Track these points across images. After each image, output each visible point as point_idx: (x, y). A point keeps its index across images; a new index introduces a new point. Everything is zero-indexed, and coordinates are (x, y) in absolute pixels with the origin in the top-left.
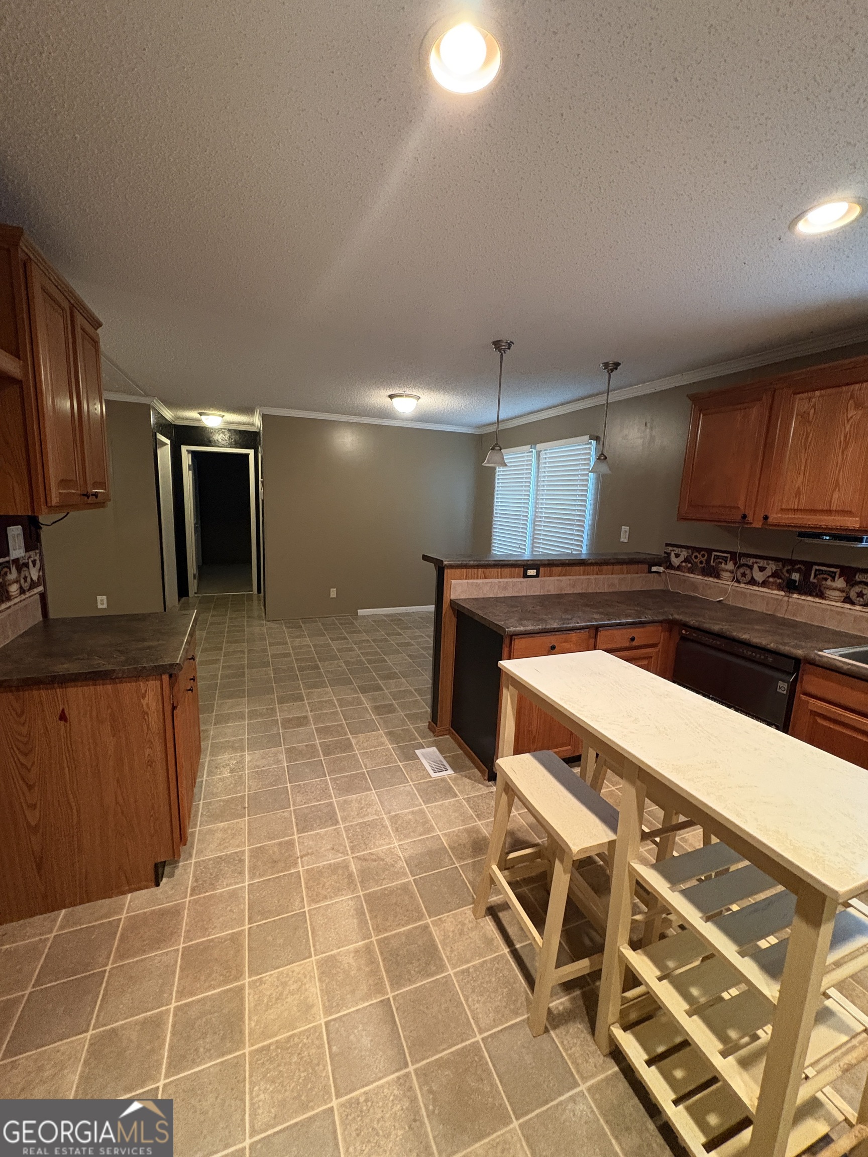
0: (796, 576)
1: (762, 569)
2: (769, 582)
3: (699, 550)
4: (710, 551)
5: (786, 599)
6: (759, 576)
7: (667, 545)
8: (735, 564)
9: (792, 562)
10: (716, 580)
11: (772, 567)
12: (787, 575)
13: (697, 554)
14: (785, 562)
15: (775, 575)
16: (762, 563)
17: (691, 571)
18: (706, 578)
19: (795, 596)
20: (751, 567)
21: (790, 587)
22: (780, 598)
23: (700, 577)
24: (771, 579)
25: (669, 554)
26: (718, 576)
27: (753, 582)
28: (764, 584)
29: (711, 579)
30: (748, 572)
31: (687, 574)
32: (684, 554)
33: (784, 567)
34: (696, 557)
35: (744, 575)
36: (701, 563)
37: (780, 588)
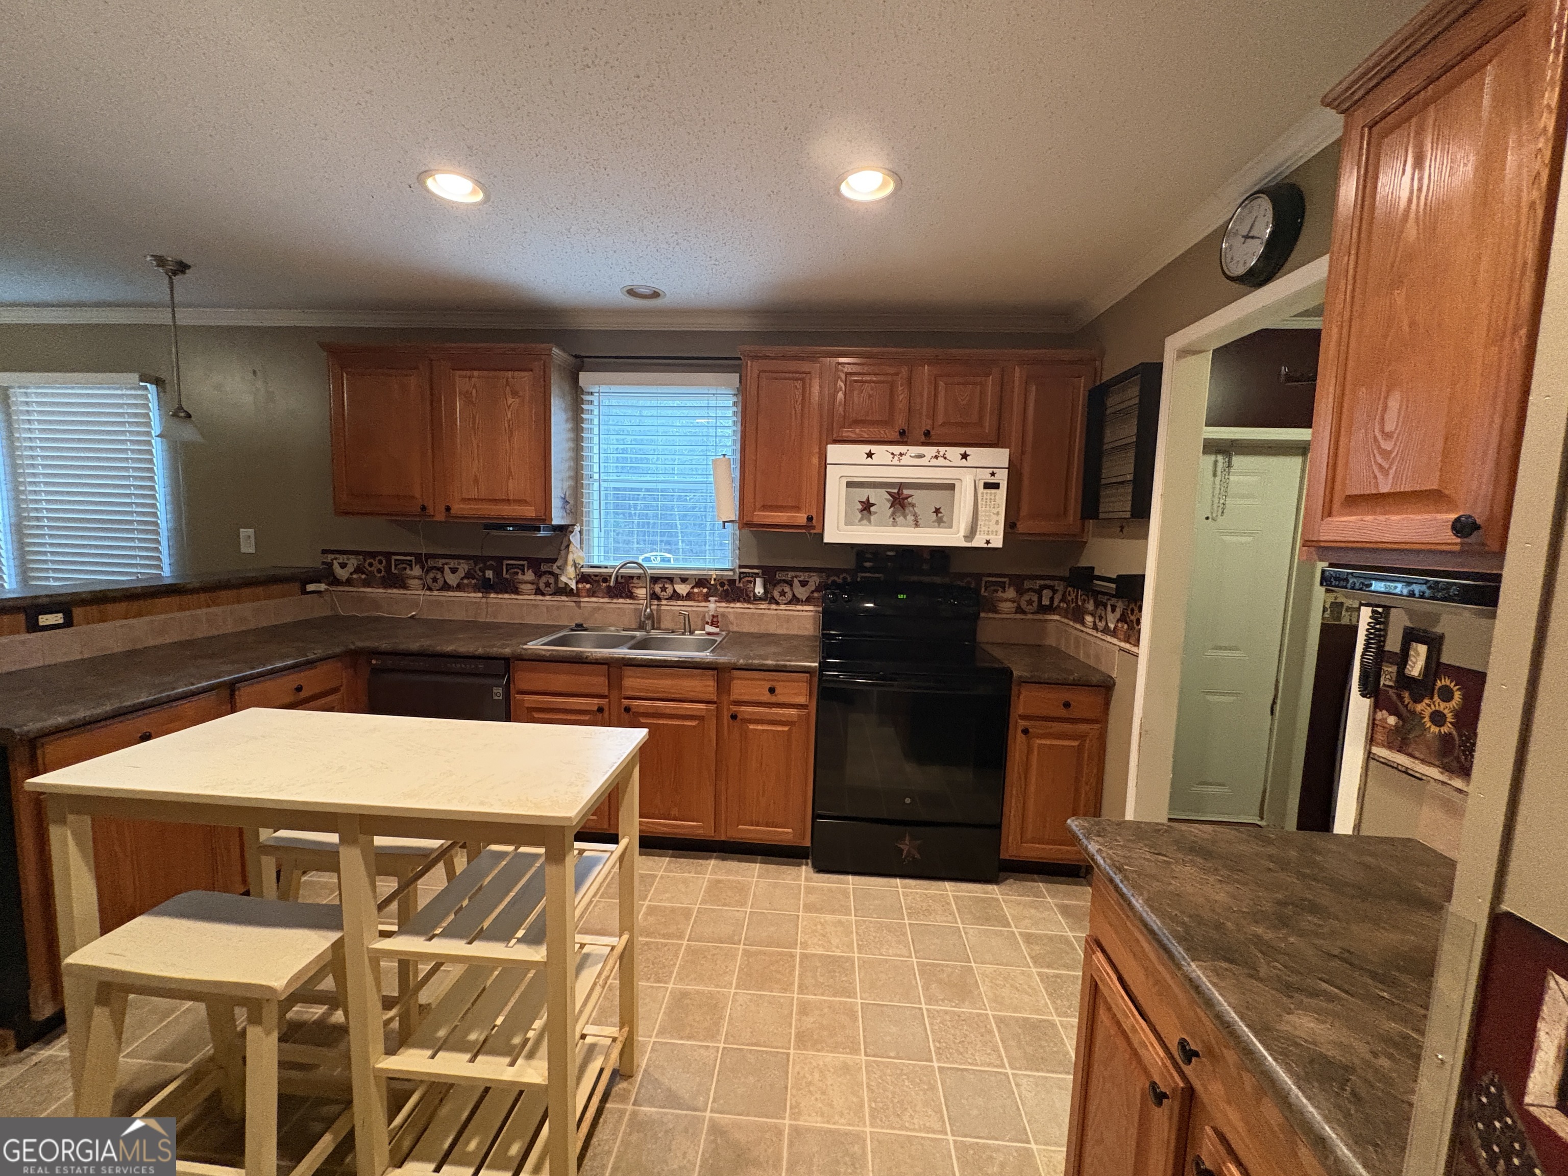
0: (489, 574)
1: (454, 571)
2: (464, 585)
3: (373, 555)
4: (388, 555)
5: (484, 600)
6: (452, 580)
7: (324, 552)
8: (423, 568)
9: (484, 559)
10: (402, 591)
11: (463, 567)
12: (481, 574)
13: (372, 561)
14: (475, 559)
15: (468, 575)
16: (453, 563)
18: (389, 591)
19: (492, 595)
20: (441, 570)
21: (486, 587)
22: (478, 600)
24: (465, 581)
25: (330, 565)
26: (404, 587)
27: (446, 587)
28: (459, 587)
29: (395, 591)
30: (439, 576)
31: (362, 589)
32: (353, 562)
33: (476, 565)
34: (371, 565)
35: (435, 580)
36: (379, 571)
37: (476, 589)
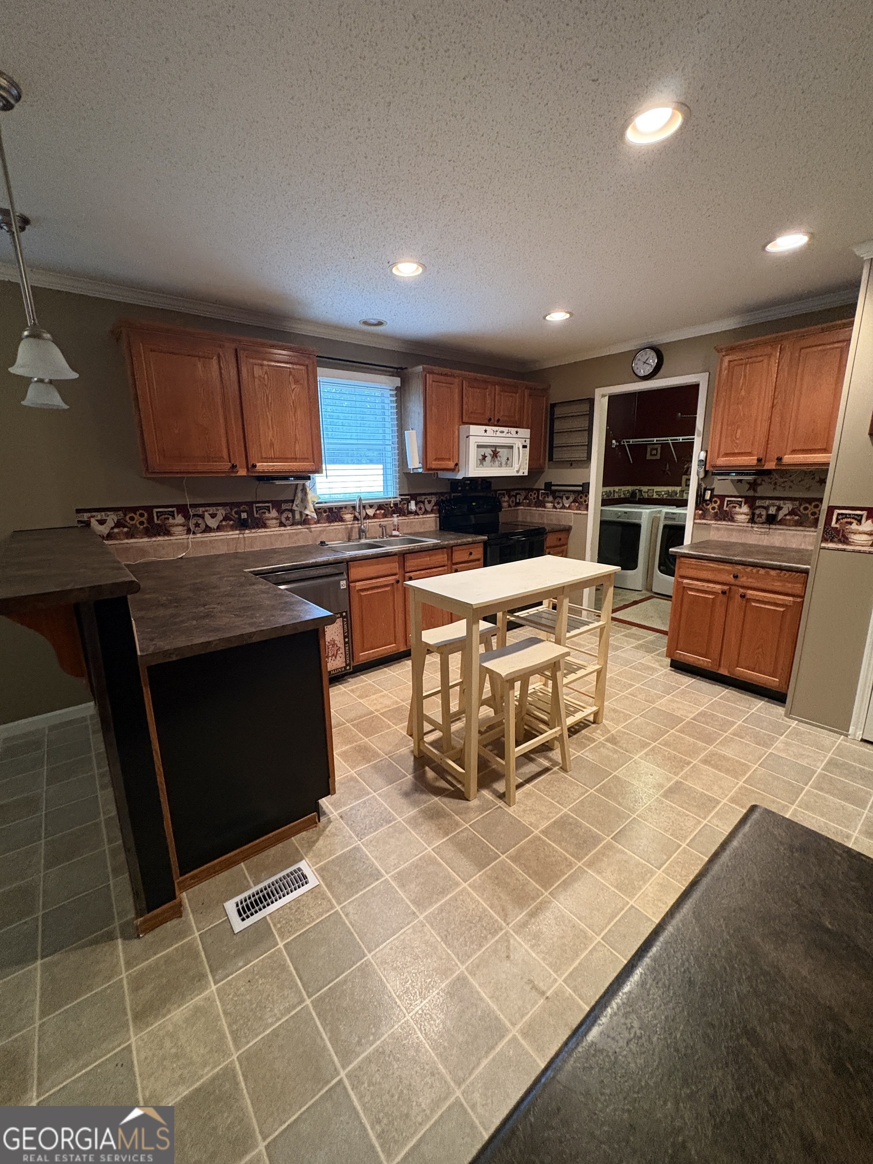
0: (244, 515)
1: (213, 516)
2: (223, 526)
3: (134, 510)
4: (149, 509)
5: (241, 536)
6: (212, 523)
7: (78, 511)
9: (238, 505)
10: (166, 538)
11: (221, 512)
12: (237, 516)
13: (132, 515)
14: (232, 505)
15: (226, 518)
16: (212, 510)
17: (130, 535)
18: (154, 539)
19: (247, 531)
20: (202, 517)
21: (243, 525)
22: (237, 536)
23: (146, 540)
24: (224, 523)
25: (88, 524)
26: (168, 533)
27: (208, 529)
28: (219, 529)
29: (159, 538)
30: (200, 521)
31: (126, 541)
32: (112, 519)
33: (232, 510)
34: (132, 519)
35: (197, 525)
36: (142, 523)
37: (233, 528)
